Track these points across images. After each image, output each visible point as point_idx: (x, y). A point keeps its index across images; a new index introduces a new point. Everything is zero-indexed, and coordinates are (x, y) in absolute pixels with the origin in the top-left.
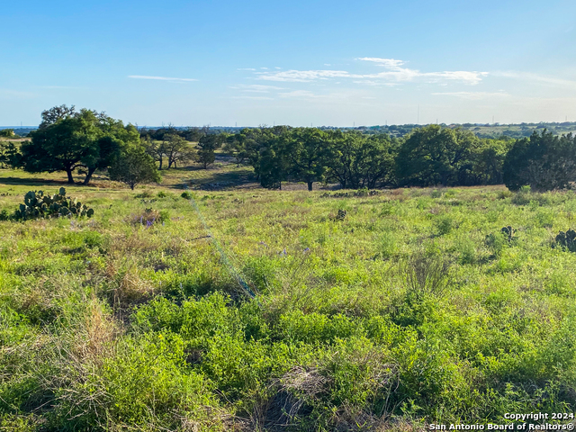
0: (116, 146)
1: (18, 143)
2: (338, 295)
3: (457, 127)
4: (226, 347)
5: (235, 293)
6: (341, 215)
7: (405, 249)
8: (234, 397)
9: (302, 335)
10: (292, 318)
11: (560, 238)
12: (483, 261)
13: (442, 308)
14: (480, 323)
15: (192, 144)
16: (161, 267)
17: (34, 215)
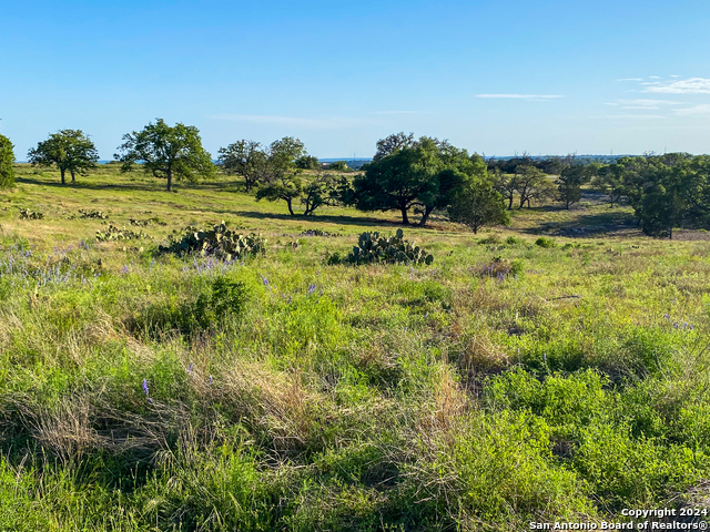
0: (459, 180)
1: (351, 177)
4: (604, 441)
5: (615, 373)
15: (551, 178)
16: (516, 330)
17: (368, 260)
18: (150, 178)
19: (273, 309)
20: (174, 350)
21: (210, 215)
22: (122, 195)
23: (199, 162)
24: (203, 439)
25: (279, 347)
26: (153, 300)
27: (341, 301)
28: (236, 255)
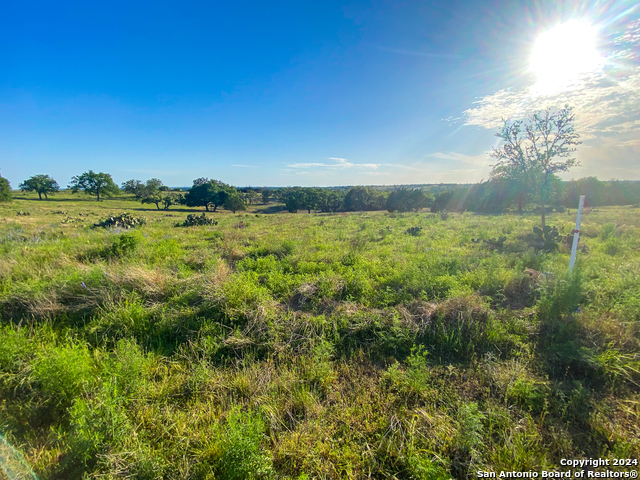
0: (227, 195)
1: (183, 194)
2: (321, 255)
3: (368, 187)
4: (275, 276)
5: (278, 255)
6: (322, 222)
7: (348, 236)
8: (279, 296)
9: (307, 271)
10: (302, 264)
11: (409, 230)
12: (379, 240)
13: (363, 259)
14: (377, 264)
15: (259, 194)
16: (248, 245)
17: (192, 224)
18: (88, 196)
19: (149, 245)
20: (101, 266)
21: (120, 211)
22: (74, 204)
23: (114, 189)
24: (115, 300)
25: (152, 261)
26: (90, 247)
27: (180, 241)
28: (132, 226)
